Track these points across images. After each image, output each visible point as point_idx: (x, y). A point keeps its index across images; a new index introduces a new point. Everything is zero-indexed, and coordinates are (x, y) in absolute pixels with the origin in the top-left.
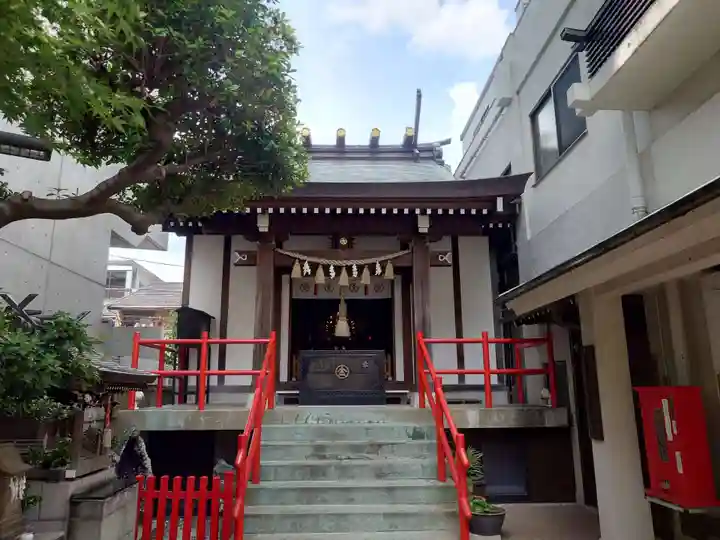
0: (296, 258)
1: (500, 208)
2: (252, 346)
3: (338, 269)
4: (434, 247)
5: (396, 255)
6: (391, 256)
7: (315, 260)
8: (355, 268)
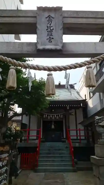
0: (44, 114)
1: (82, 105)
2: (36, 131)
3: (52, 116)
4: (70, 111)
5: (63, 113)
6: (62, 113)
7: (48, 114)
8: (55, 116)
